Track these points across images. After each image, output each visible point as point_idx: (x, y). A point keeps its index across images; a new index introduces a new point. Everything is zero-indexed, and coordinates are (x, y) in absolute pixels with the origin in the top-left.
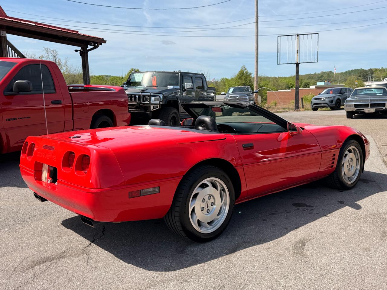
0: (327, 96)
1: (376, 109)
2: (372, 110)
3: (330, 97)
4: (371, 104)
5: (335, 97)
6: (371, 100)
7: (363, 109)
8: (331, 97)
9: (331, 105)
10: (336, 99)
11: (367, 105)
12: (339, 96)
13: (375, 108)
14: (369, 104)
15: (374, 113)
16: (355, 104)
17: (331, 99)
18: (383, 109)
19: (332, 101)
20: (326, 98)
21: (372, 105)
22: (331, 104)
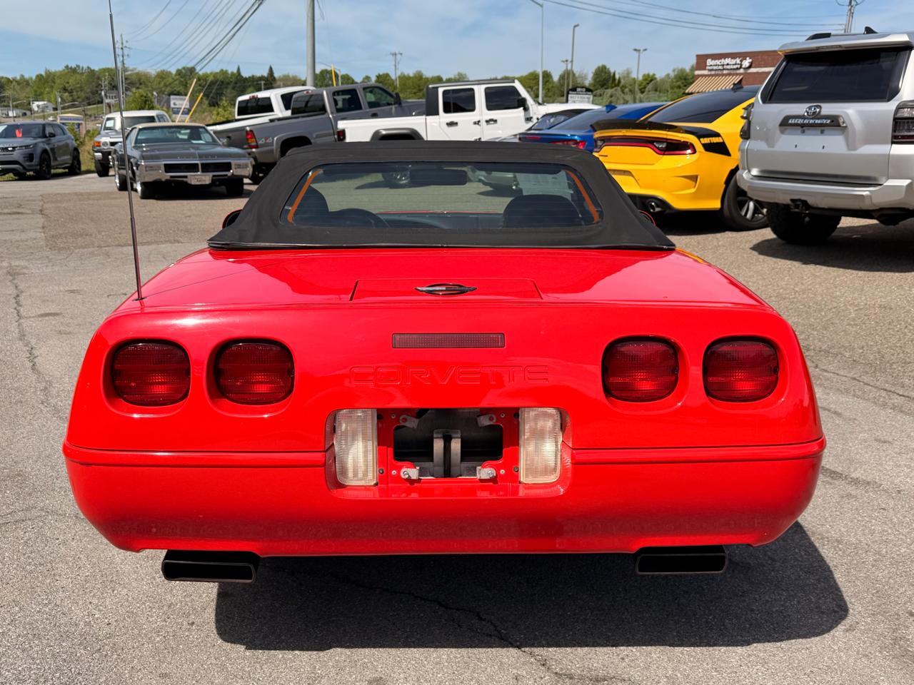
0: (17, 142)
1: (214, 176)
2: (205, 179)
3: (25, 146)
4: (202, 164)
5: (35, 145)
6: (201, 156)
7: (186, 177)
8: (27, 147)
9: (29, 166)
10: (39, 151)
11: (193, 168)
12: (43, 142)
13: (211, 174)
14: (197, 164)
15: (210, 184)
16: (165, 165)
17: (28, 151)
18: (226, 175)
19: (30, 157)
20: (14, 148)
21: (206, 168)
22: (28, 163)
